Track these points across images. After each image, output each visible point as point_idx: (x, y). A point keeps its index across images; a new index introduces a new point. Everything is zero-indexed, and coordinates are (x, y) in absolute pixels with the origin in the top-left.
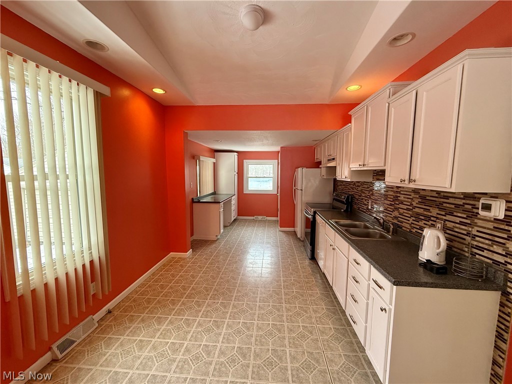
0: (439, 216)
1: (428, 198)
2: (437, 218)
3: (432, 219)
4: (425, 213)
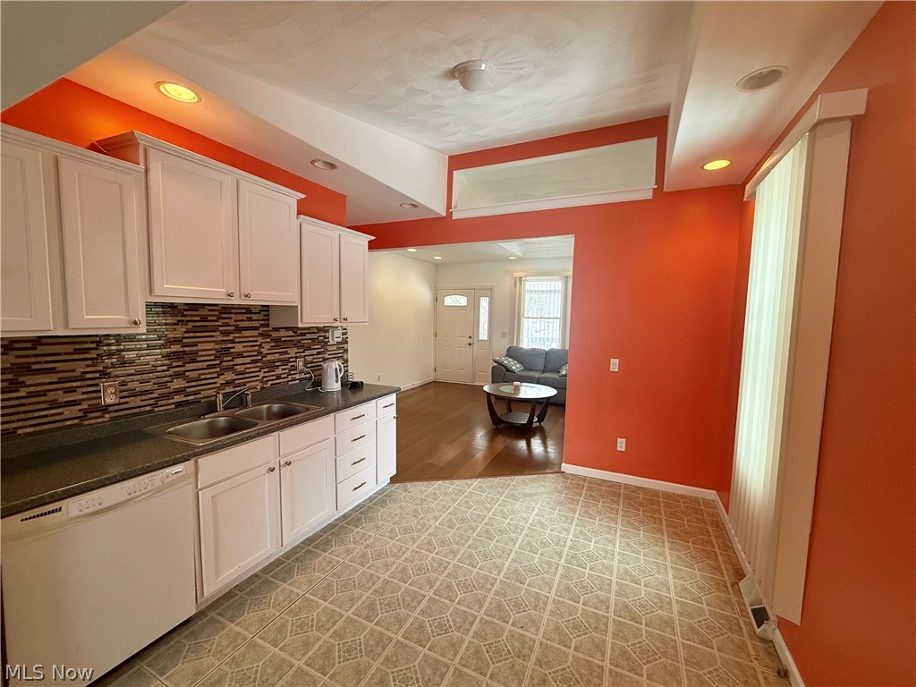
0: (298, 355)
1: (283, 339)
2: (297, 357)
3: (291, 360)
4: (282, 357)
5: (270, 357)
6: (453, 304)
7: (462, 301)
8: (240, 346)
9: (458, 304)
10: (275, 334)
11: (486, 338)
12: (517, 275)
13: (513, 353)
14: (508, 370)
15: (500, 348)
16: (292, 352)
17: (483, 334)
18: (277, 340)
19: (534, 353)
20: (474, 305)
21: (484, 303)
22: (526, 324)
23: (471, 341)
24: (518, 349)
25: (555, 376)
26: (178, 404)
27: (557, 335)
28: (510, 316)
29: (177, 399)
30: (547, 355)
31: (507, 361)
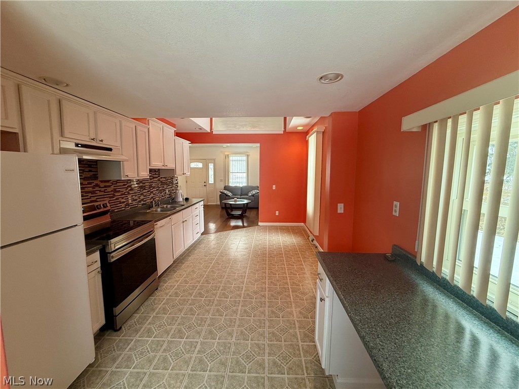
0: (166, 188)
1: (163, 182)
3: (165, 190)
4: (163, 188)
5: (160, 189)
6: (195, 167)
7: (200, 165)
8: (154, 184)
9: (198, 167)
10: (161, 180)
11: (213, 182)
12: (226, 153)
13: (226, 188)
14: (227, 195)
15: (220, 187)
16: (165, 186)
17: (211, 181)
18: (161, 182)
19: (236, 188)
20: (206, 167)
21: (211, 166)
22: (231, 175)
23: (205, 184)
24: (229, 186)
25: (247, 196)
26: (143, 204)
27: (245, 180)
28: (225, 172)
29: (142, 202)
30: (242, 188)
31: (226, 192)
